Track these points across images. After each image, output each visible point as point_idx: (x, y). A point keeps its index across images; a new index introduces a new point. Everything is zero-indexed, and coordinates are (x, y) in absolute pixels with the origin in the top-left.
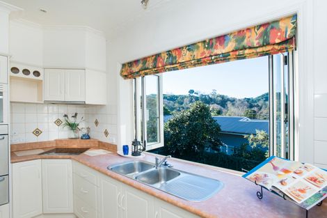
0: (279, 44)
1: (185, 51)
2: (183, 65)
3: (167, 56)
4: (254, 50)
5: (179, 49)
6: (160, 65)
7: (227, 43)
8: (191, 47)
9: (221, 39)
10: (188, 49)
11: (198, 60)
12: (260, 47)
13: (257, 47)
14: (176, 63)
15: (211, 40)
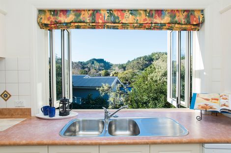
0: (194, 25)
1: (127, 14)
2: (125, 26)
3: (107, 15)
4: (181, 26)
5: (122, 11)
6: (100, 21)
7: (164, 16)
8: (133, 12)
9: (160, 12)
10: (131, 13)
11: (141, 24)
12: (185, 24)
13: (182, 24)
14: (118, 23)
15: (151, 10)
